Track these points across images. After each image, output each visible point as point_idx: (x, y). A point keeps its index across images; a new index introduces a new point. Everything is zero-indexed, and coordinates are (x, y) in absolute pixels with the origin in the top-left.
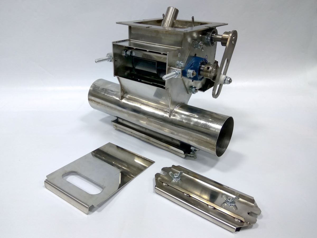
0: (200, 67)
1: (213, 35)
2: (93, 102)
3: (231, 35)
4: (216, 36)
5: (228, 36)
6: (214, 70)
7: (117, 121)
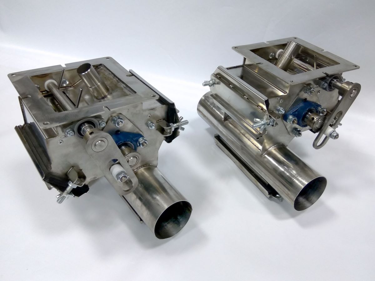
0: (307, 113)
1: (333, 81)
2: (201, 113)
3: (351, 87)
4: (336, 82)
5: (348, 87)
6: (320, 121)
7: (218, 138)
